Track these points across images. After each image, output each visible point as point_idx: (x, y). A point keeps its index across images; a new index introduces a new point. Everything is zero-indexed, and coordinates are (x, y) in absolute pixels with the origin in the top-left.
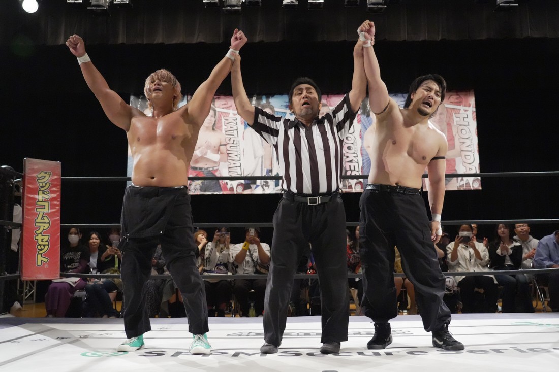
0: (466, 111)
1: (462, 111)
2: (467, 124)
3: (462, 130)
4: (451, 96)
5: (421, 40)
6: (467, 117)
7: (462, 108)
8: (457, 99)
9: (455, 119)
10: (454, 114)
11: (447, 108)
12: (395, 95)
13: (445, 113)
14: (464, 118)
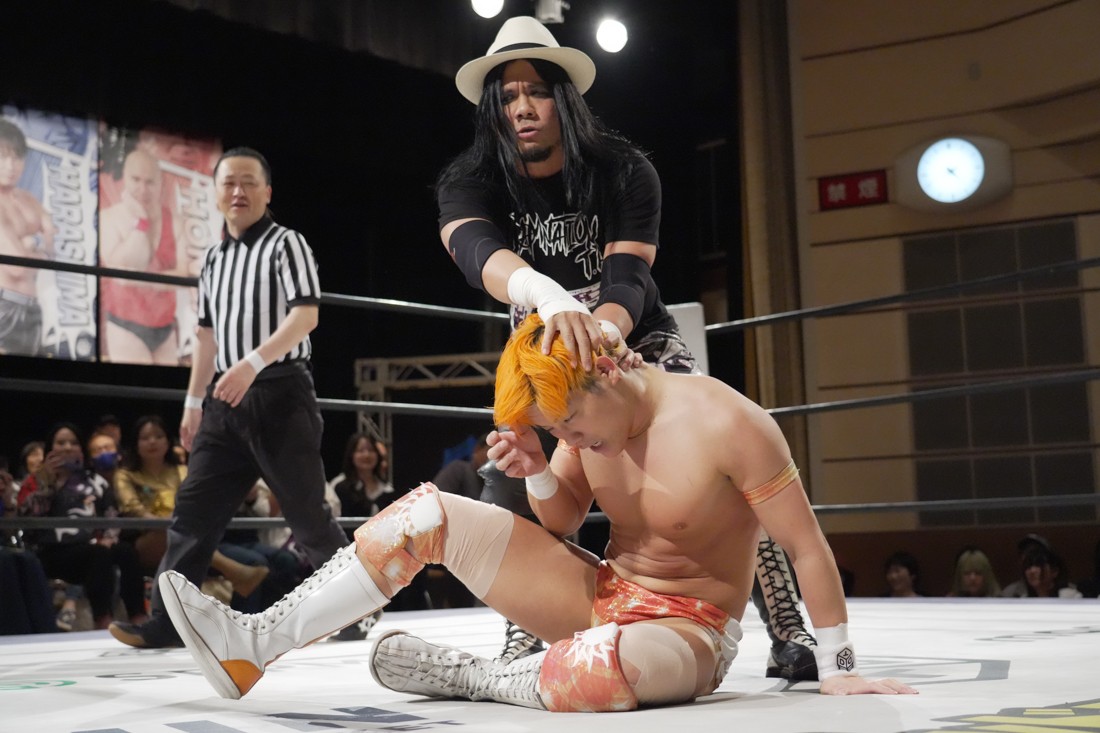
0: (203, 184)
1: (195, 184)
2: (203, 214)
3: (193, 228)
4: (174, 144)
6: (205, 200)
7: (196, 177)
8: (186, 153)
9: (180, 201)
10: (177, 189)
11: (164, 172)
12: (46, 116)
13: (158, 182)
14: (199, 201)
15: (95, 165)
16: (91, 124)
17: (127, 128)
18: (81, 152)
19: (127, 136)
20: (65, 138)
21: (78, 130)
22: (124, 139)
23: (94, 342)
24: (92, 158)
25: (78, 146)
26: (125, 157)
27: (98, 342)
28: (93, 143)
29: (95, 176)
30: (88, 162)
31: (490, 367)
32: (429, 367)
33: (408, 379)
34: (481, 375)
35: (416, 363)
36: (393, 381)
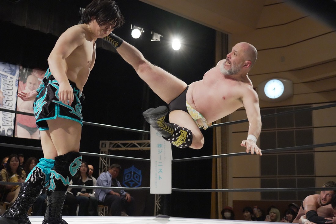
5: (35, 29)
11: (39, 81)
12: (4, 64)
13: (37, 84)
15: (18, 79)
16: (18, 66)
17: (29, 68)
18: (14, 75)
19: (28, 70)
20: (9, 70)
21: (13, 68)
22: (27, 71)
23: (13, 131)
24: (17, 77)
25: (13, 73)
26: (27, 77)
27: (14, 131)
28: (18, 72)
29: (17, 82)
30: (16, 78)
31: (140, 144)
32: (122, 144)
33: (116, 147)
34: (137, 147)
35: (118, 142)
36: (111, 148)
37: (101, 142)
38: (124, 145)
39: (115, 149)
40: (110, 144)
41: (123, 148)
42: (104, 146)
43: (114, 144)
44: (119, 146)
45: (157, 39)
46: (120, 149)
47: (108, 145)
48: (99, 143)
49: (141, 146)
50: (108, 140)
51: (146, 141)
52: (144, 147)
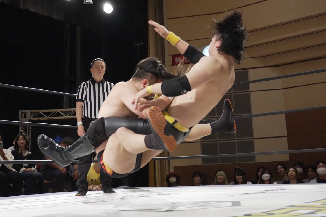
31: (65, 113)
32: (44, 113)
33: (37, 117)
34: (62, 116)
35: (40, 112)
36: (32, 118)
37: (20, 112)
38: (47, 114)
39: (35, 119)
40: (31, 113)
41: (46, 118)
42: (23, 116)
43: (35, 114)
44: (40, 115)
45: (89, 1)
46: (42, 118)
47: (28, 115)
48: (19, 113)
49: (66, 115)
50: (29, 110)
51: (72, 109)
52: (69, 115)
